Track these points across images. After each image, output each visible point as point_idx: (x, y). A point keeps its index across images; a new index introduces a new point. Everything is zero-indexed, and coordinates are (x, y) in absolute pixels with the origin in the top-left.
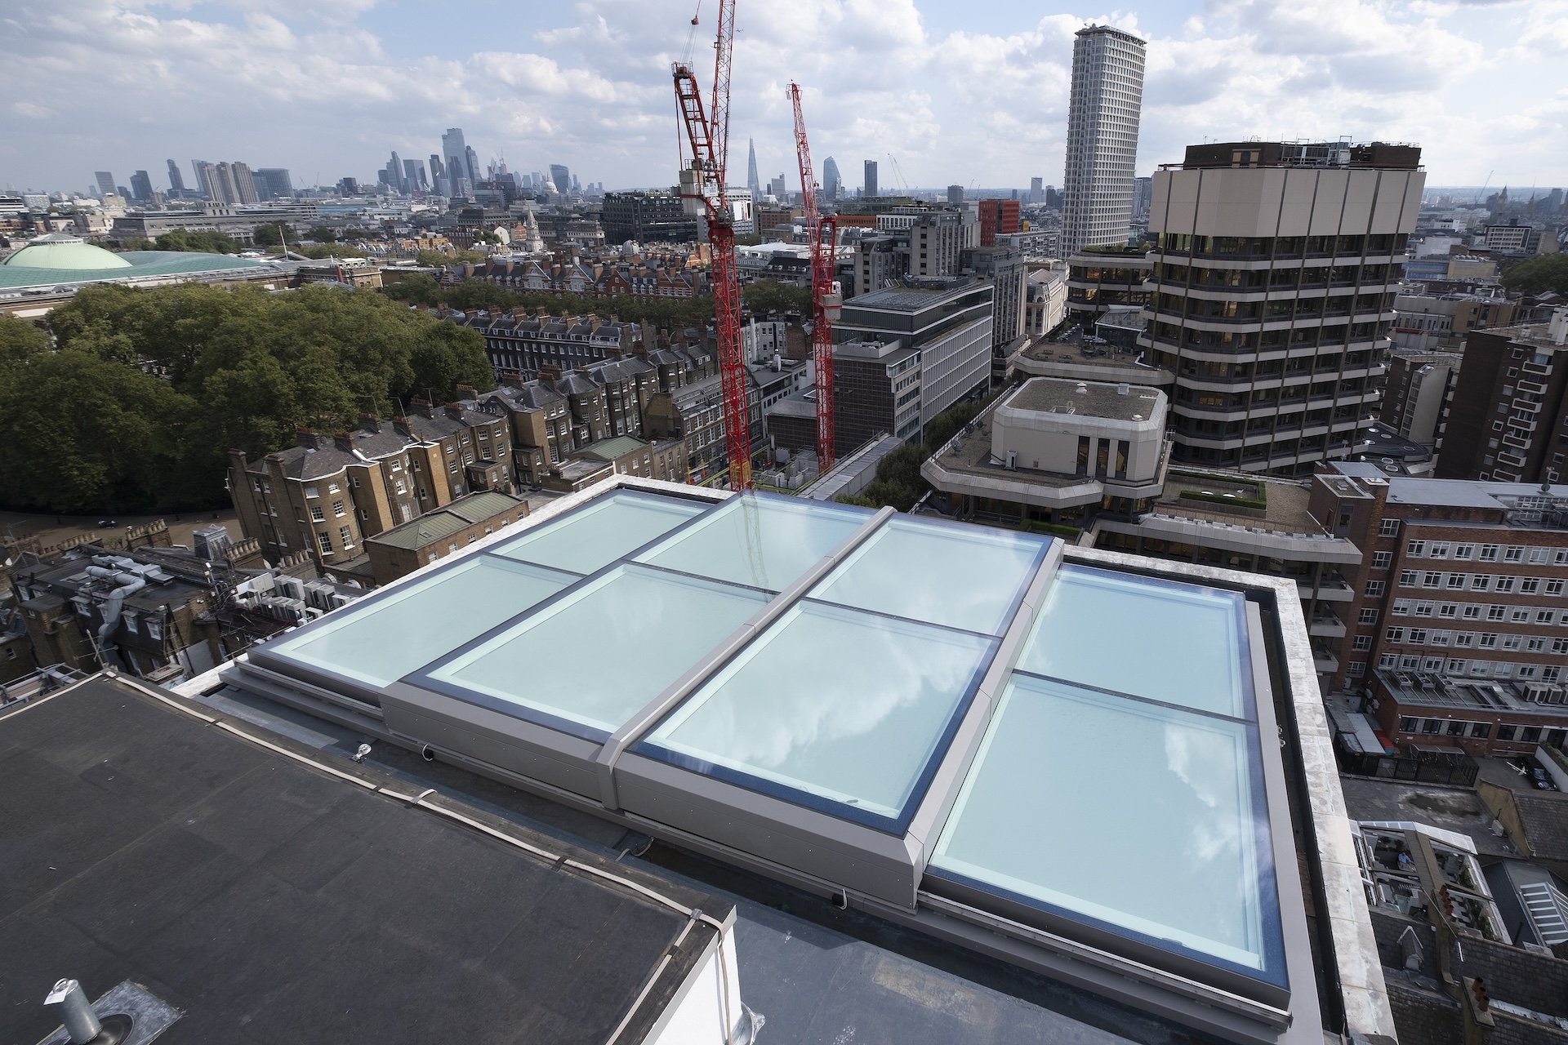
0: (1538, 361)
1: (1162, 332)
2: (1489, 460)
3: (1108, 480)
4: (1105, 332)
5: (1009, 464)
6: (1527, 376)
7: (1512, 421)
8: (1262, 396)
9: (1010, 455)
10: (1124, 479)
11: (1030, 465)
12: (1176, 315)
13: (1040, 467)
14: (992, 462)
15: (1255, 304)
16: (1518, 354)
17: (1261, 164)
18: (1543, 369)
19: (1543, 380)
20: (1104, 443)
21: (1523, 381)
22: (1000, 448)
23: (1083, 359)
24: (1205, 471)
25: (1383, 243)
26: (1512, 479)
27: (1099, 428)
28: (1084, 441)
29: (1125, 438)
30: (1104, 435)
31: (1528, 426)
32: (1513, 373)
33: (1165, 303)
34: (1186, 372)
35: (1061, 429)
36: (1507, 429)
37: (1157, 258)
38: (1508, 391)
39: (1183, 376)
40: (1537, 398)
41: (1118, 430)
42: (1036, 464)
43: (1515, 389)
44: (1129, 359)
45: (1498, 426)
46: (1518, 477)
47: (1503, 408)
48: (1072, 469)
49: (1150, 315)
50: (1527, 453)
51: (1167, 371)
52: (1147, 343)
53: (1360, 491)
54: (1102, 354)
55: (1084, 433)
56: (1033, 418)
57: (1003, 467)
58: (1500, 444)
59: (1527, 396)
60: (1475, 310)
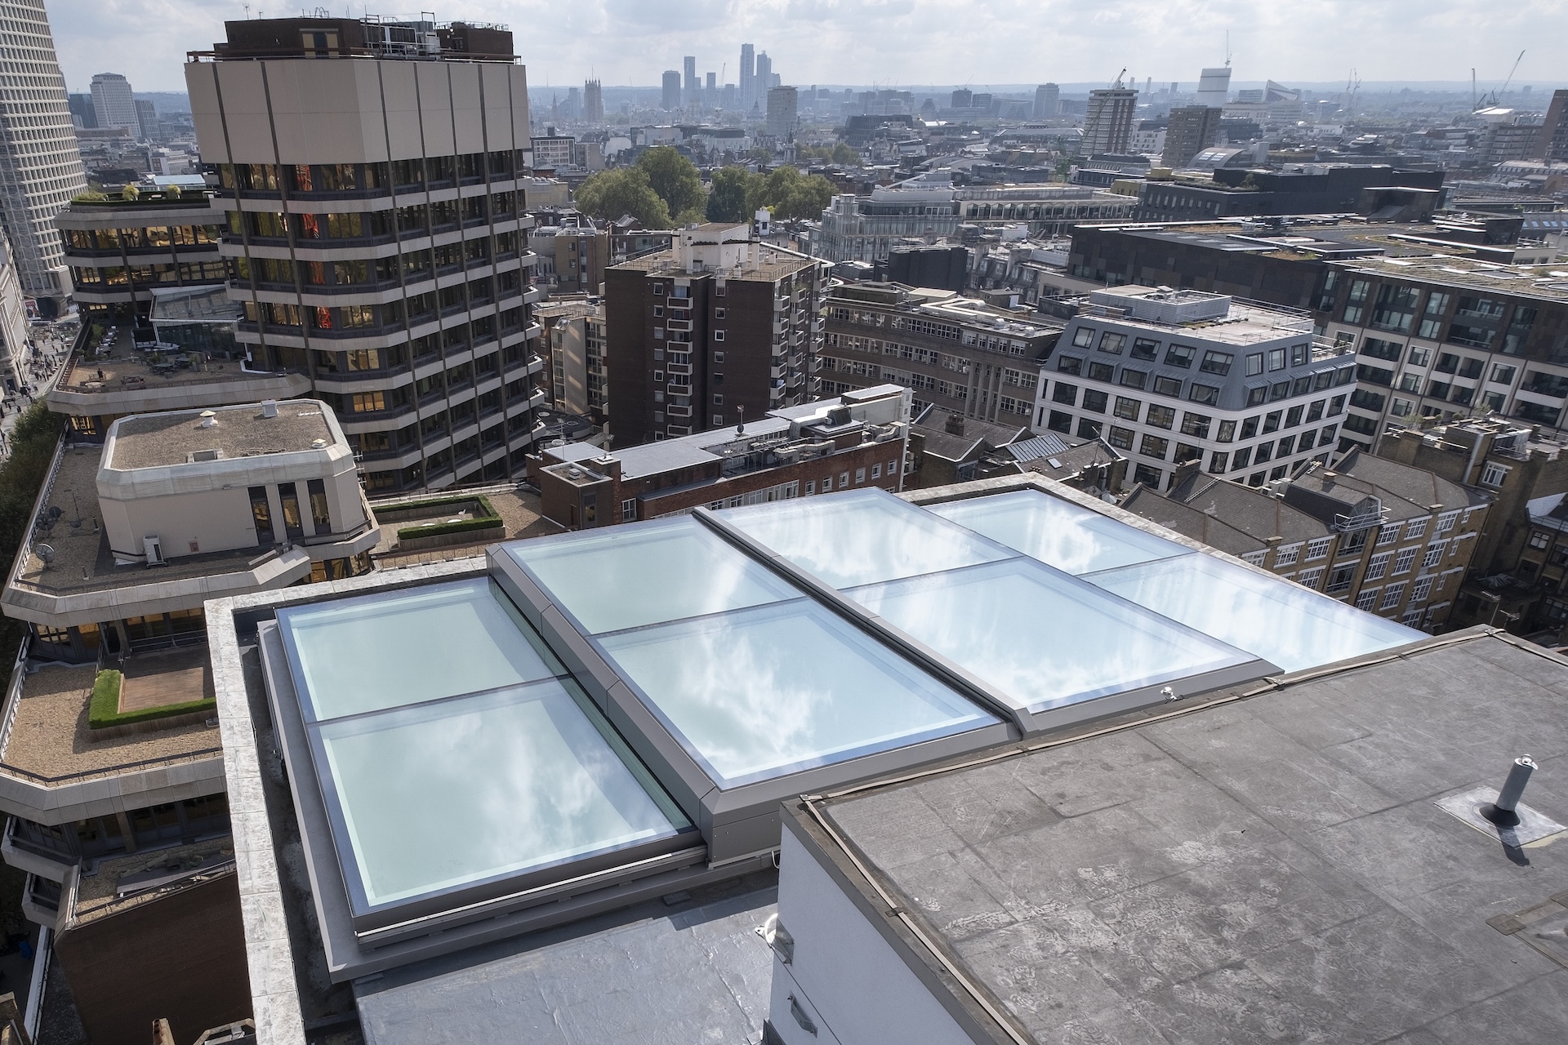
0: (680, 295)
1: (268, 319)
2: (659, 416)
3: (308, 541)
4: (169, 333)
5: (152, 557)
6: (672, 313)
7: (673, 368)
8: (426, 387)
9: (149, 545)
10: (329, 532)
11: (186, 551)
12: (284, 290)
13: (203, 548)
14: (119, 562)
15: (388, 261)
16: (658, 289)
17: (344, 52)
18: (686, 303)
19: (687, 315)
20: (287, 490)
21: (670, 319)
22: (123, 538)
23: (162, 379)
24: (405, 500)
25: (506, 164)
26: (685, 433)
27: (274, 470)
28: (257, 494)
29: (315, 474)
30: (285, 478)
31: (685, 369)
32: (659, 311)
33: (262, 275)
34: (325, 371)
35: (218, 484)
36: (668, 377)
37: (230, 204)
38: (659, 333)
39: (321, 377)
40: (686, 337)
41: (302, 466)
42: (194, 546)
43: (665, 330)
44: (229, 367)
45: (659, 375)
46: (690, 429)
47: (659, 354)
48: (252, 540)
49: (245, 295)
50: (691, 401)
51: (298, 375)
52: (253, 338)
53: (594, 475)
54: (185, 366)
55: (256, 482)
56: (168, 475)
57: (144, 565)
58: (665, 395)
59: (677, 336)
60: (573, 244)
